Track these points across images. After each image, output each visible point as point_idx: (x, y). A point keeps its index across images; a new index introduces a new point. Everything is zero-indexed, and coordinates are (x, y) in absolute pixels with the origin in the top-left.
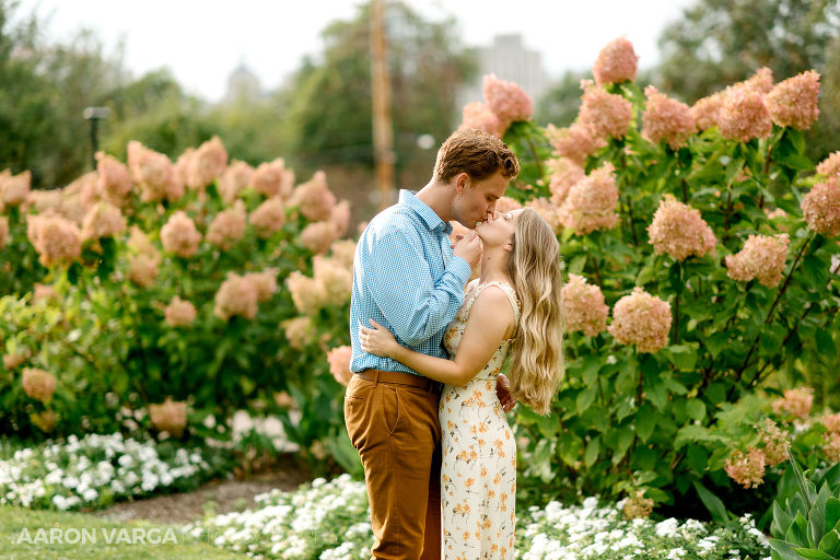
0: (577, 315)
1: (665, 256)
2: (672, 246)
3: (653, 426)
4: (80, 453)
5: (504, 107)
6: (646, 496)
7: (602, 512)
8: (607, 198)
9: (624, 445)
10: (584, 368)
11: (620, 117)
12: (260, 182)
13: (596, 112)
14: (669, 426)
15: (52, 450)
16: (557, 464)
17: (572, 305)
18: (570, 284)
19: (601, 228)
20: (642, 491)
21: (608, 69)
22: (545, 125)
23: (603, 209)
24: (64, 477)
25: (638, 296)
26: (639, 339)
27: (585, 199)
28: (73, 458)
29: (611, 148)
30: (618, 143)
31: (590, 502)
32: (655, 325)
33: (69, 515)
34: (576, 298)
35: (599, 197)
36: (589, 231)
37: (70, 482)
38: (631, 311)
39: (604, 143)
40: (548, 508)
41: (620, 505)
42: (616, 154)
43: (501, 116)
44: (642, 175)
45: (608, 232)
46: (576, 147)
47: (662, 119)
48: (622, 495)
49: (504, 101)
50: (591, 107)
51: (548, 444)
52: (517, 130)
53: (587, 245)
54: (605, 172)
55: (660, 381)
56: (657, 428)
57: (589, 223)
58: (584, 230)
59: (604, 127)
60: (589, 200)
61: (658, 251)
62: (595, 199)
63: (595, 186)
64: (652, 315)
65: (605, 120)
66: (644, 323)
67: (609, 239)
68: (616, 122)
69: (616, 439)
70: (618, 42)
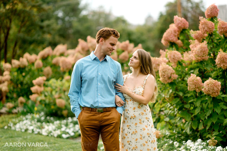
0: (193, 86)
1: (221, 68)
2: (222, 65)
3: (217, 119)
4: (71, 122)
5: (180, 25)
6: (215, 139)
7: (202, 143)
8: (205, 51)
9: (209, 124)
10: (197, 101)
11: (211, 28)
12: (123, 47)
13: (203, 26)
14: (222, 118)
15: (64, 121)
16: (191, 129)
17: (192, 83)
18: (191, 77)
19: (203, 60)
20: (214, 138)
21: (209, 13)
22: (190, 30)
23: (204, 54)
24: (66, 129)
25: (210, 81)
26: (211, 93)
27: (198, 51)
28: (69, 124)
29: (208, 36)
30: (211, 35)
31: (199, 140)
32: (215, 89)
33: (66, 140)
34: (193, 81)
35: (202, 51)
36: (199, 61)
37: (68, 130)
38: (208, 85)
39: (206, 35)
40: (188, 142)
41: (208, 141)
42: (210, 38)
43: (179, 28)
44: (217, 44)
45: (205, 61)
46: (199, 36)
47: (223, 28)
48: (209, 138)
49: (180, 23)
50: (202, 25)
51: (189, 123)
52: (184, 32)
53: (199, 65)
54: (205, 44)
55: (219, 105)
56: (218, 119)
57: (199, 58)
58: (198, 60)
59: (206, 30)
60: (199, 52)
61: (218, 66)
62: (201, 51)
63: (201, 48)
64: (215, 86)
65: (206, 28)
66: (212, 88)
67: (205, 63)
68: (209, 29)
69: (207, 122)
70: (212, 6)
